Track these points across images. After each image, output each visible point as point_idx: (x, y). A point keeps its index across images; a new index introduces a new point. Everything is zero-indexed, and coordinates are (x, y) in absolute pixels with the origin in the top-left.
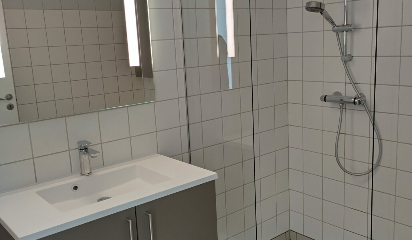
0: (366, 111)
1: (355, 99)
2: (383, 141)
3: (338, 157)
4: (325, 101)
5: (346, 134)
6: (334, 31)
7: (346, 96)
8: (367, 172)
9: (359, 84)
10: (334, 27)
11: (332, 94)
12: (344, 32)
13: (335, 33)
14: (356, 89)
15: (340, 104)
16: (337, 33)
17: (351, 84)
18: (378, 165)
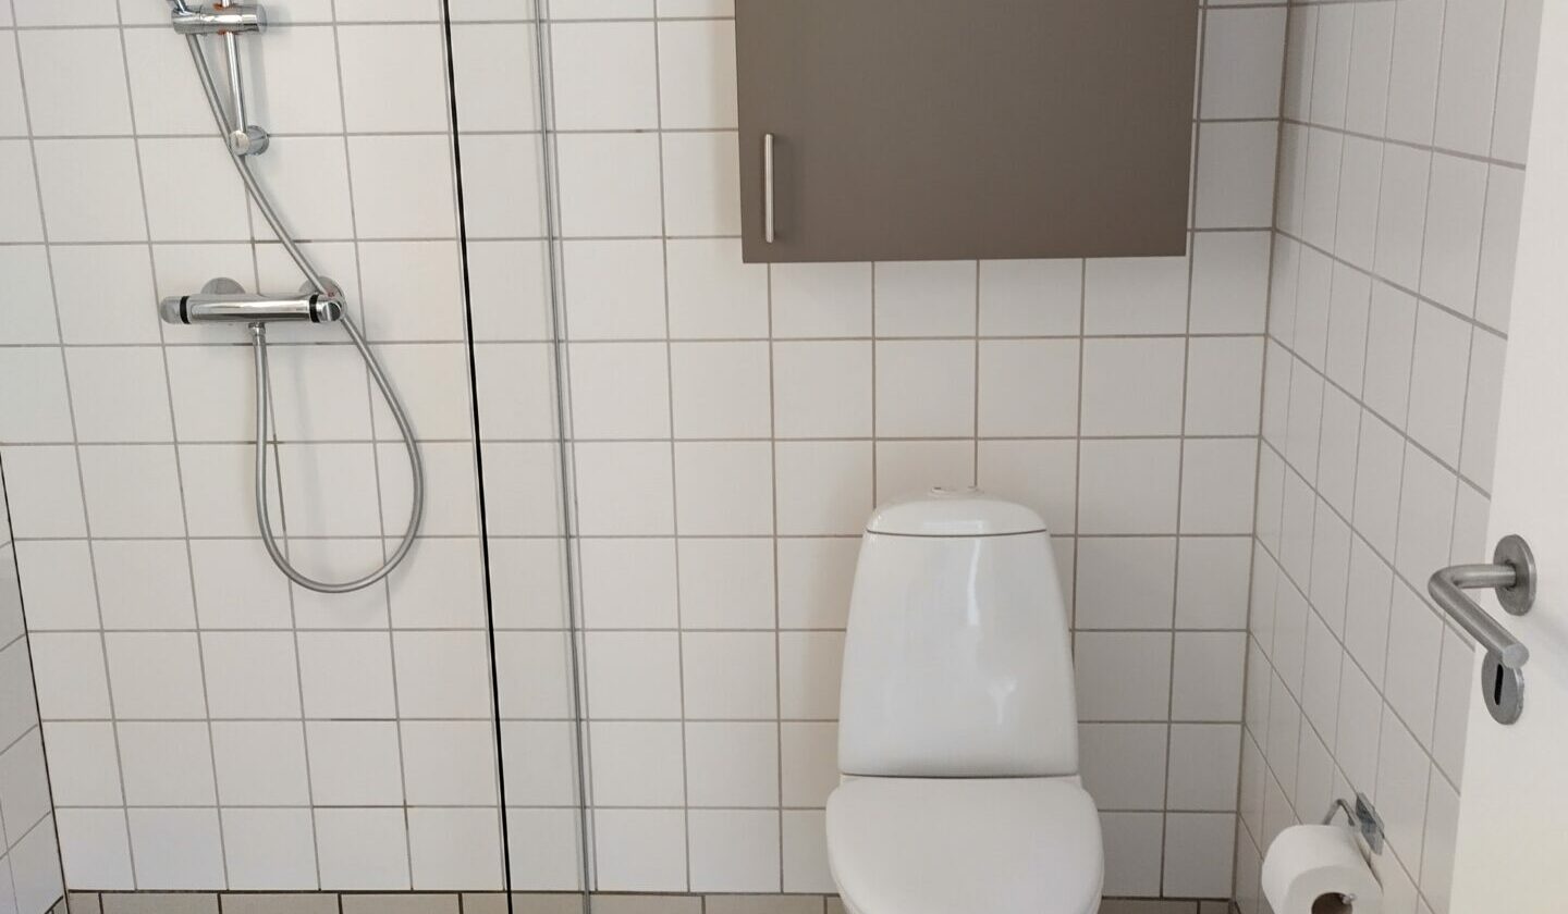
0: (355, 343)
1: (314, 300)
2: (423, 445)
3: (272, 538)
4: (185, 320)
5: (281, 443)
6: (178, 28)
7: (262, 292)
8: (383, 571)
9: (309, 241)
10: (179, 10)
11: (199, 291)
12: (224, 33)
13: (183, 36)
14: (302, 262)
15: (250, 326)
16: (191, 38)
17: (281, 245)
18: (414, 536)
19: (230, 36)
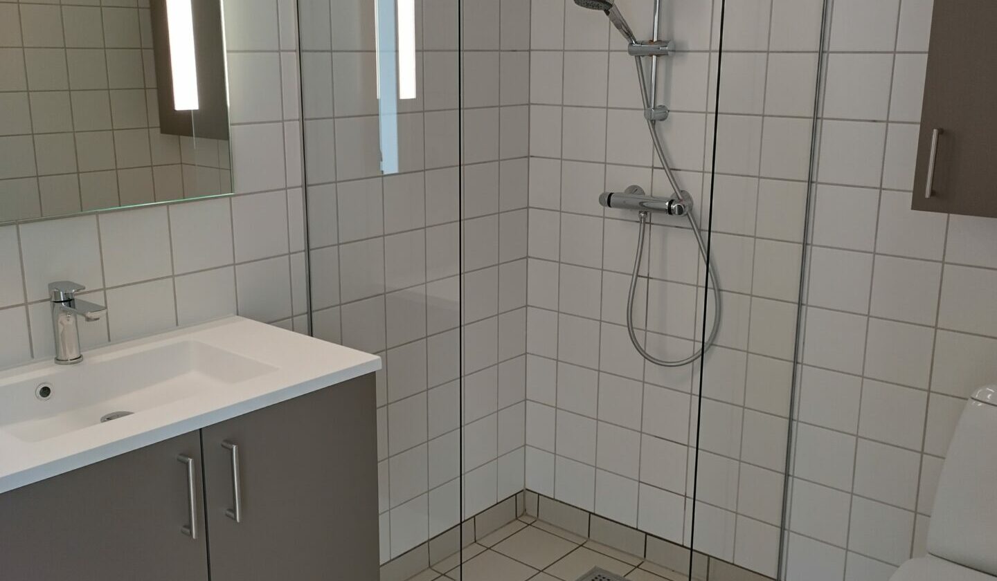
0: (694, 229)
1: (671, 203)
2: (724, 293)
3: (632, 328)
4: (610, 206)
5: (651, 278)
6: (631, 53)
7: (654, 195)
8: (692, 359)
9: (680, 170)
10: (632, 43)
11: (623, 191)
12: (651, 56)
13: (633, 57)
14: (673, 181)
15: (640, 212)
16: (637, 58)
17: (663, 171)
18: (712, 344)
19: (654, 57)
